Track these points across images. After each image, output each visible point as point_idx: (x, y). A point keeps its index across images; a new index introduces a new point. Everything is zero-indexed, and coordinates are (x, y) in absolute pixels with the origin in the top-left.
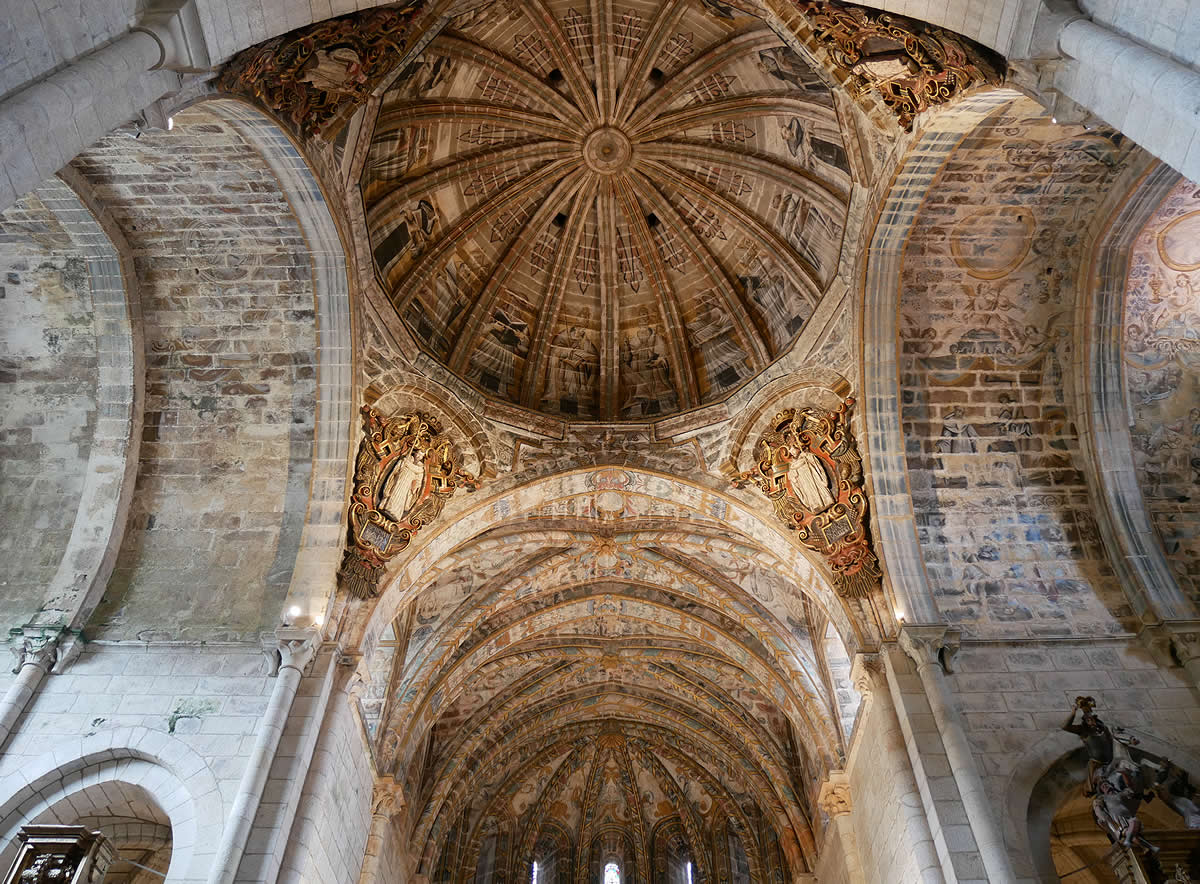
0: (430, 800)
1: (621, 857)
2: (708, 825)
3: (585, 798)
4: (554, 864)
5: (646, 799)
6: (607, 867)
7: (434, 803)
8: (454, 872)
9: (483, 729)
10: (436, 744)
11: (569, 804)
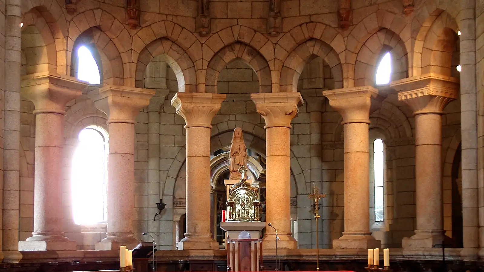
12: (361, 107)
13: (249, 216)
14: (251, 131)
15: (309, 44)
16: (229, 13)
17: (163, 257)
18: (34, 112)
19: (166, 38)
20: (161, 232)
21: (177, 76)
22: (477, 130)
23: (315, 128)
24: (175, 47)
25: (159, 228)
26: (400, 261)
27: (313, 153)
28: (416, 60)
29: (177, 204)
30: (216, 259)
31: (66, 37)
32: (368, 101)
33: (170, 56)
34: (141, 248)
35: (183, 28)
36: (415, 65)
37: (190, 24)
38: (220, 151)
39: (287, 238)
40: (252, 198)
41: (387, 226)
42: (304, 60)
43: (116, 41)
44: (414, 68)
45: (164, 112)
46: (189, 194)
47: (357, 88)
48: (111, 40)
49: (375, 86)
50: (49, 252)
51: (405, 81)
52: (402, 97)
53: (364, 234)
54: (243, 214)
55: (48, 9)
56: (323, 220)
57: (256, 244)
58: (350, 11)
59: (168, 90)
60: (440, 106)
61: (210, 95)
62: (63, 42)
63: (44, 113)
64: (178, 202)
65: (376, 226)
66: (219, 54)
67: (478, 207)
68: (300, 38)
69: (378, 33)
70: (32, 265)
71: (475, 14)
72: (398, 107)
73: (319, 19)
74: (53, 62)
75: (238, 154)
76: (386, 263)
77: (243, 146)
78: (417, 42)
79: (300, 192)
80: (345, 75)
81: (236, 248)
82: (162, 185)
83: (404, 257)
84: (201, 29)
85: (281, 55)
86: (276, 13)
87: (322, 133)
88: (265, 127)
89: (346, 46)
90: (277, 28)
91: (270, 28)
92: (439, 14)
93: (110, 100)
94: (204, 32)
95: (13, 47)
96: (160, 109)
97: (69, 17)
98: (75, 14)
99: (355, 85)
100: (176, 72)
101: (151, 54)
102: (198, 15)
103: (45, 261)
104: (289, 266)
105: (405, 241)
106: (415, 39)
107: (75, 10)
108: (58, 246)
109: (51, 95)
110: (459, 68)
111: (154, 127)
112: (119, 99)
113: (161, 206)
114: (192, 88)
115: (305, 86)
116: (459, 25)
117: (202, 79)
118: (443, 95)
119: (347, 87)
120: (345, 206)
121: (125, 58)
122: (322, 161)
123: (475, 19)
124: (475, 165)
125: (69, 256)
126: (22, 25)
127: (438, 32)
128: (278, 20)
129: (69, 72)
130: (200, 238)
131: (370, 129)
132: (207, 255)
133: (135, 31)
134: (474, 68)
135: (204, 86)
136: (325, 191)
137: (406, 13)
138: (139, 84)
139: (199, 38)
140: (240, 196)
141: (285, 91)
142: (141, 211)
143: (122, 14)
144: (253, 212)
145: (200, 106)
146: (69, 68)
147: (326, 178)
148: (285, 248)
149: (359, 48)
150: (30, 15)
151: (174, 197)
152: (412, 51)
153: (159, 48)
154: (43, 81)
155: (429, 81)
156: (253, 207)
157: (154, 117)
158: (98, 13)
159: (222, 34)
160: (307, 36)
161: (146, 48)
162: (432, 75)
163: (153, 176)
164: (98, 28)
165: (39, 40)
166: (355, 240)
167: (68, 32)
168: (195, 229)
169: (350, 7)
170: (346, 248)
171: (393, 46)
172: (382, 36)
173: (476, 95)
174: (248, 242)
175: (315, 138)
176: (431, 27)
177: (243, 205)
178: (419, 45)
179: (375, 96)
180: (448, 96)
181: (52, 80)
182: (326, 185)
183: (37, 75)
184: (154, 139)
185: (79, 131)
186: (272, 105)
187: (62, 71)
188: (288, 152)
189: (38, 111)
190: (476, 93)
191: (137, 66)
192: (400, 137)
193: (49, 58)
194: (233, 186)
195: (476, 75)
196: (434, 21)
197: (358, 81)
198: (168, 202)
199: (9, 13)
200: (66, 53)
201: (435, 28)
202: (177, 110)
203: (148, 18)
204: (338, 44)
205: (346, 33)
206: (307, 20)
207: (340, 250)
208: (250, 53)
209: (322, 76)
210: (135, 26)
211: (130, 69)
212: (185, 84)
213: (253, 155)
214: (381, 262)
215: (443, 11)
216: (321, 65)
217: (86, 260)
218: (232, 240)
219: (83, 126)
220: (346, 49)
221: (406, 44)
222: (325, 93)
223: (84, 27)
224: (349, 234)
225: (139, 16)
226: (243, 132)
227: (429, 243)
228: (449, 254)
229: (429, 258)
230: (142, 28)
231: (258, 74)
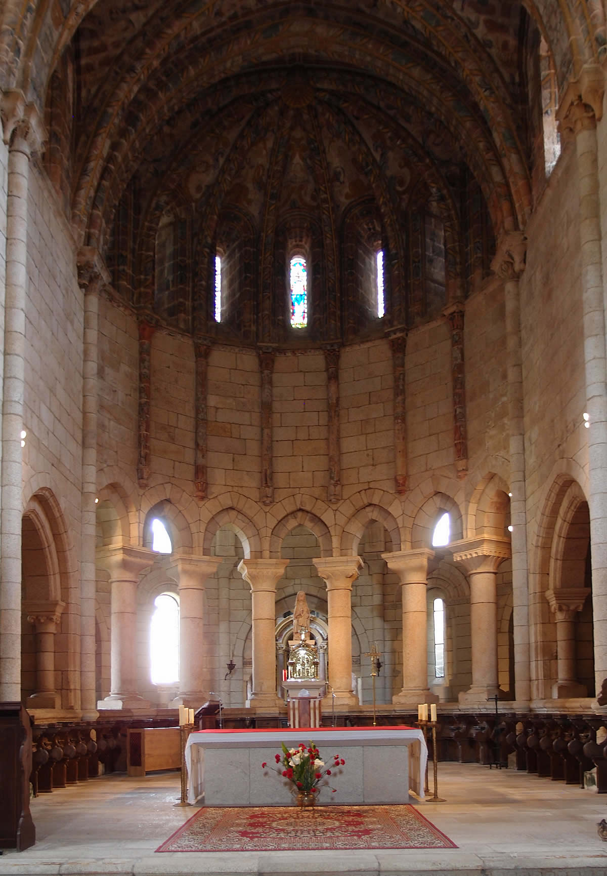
0: (88, 160)
1: (307, 247)
2: (404, 204)
3: (269, 177)
4: (237, 255)
5: (337, 176)
6: (293, 262)
7: (92, 164)
8: (130, 256)
9: (138, 67)
10: (84, 93)
11: (250, 186)
12: (419, 569)
13: (309, 674)
14: (315, 594)
15: (368, 509)
16: (291, 483)
17: (231, 714)
18: (110, 581)
19: (232, 508)
20: (232, 690)
21: (243, 544)
22: (528, 587)
23: (377, 589)
24: (240, 516)
25: (230, 687)
26: (455, 715)
27: (375, 613)
28: (470, 522)
29: (246, 664)
30: (282, 716)
31: (138, 510)
32: (425, 562)
33: (236, 525)
34: (208, 706)
35: (248, 498)
36: (469, 527)
37: (255, 494)
38: (289, 613)
39: (349, 695)
40: (311, 658)
41: (448, 682)
42: (363, 525)
43: (185, 513)
44: (468, 530)
45: (233, 578)
46: (255, 655)
47: (414, 550)
48: (180, 512)
49: (433, 548)
50: (124, 710)
51: (460, 542)
52: (457, 558)
53: (423, 690)
54: (303, 673)
55: (122, 485)
56: (385, 677)
57: (315, 701)
58: (406, 477)
59: (237, 557)
60: (494, 564)
61: (274, 561)
62: (136, 515)
63: (118, 581)
64: (247, 663)
65: (437, 681)
66: (282, 522)
67: (530, 662)
68: (360, 504)
69: (434, 497)
70: (108, 722)
71: (524, 476)
72: (456, 568)
73: (377, 486)
74: (127, 534)
75: (301, 616)
76: (434, 718)
77: (306, 608)
78: (471, 504)
79: (363, 651)
80: (403, 538)
81: (296, 706)
82: (232, 647)
83: (460, 710)
84: (265, 499)
85: (342, 520)
86: (337, 481)
87: (384, 595)
88: (327, 590)
89: (403, 511)
90: (337, 495)
91: (331, 495)
92: (492, 477)
93: (180, 568)
94: (268, 502)
95: (89, 521)
96: (230, 575)
97: (141, 492)
98: (147, 489)
99: (412, 548)
100: (242, 540)
101: (218, 524)
102: (262, 486)
103: (121, 719)
104: (350, 721)
105: (461, 696)
106: (469, 502)
107: (146, 485)
108: (133, 705)
109: (125, 565)
110: (511, 529)
111: (224, 593)
112: (188, 567)
113: (231, 667)
114: (257, 554)
115: (367, 549)
116: (511, 487)
117: (266, 546)
118: (497, 555)
119: (405, 550)
120: (404, 663)
121: (194, 528)
122: (384, 621)
123: (525, 481)
124: (526, 621)
125: (143, 714)
126: (97, 501)
127: (491, 495)
128: (338, 488)
129: (141, 543)
130: (266, 697)
131: (428, 590)
132: (272, 712)
133: (203, 503)
134: (524, 528)
135: (268, 552)
136: (387, 649)
137: (459, 477)
138: (206, 552)
139: (263, 507)
140: (300, 656)
141: (346, 555)
142: (212, 671)
143: (190, 487)
144: (313, 670)
145: (265, 571)
146: (141, 539)
147: (388, 637)
148: (347, 705)
149: (416, 511)
150: (106, 491)
151: (244, 658)
152: (467, 514)
153: (225, 519)
154: (118, 552)
155: (483, 541)
156: (313, 666)
157: (223, 582)
158: (168, 486)
159: (285, 502)
160: (366, 502)
161: (213, 518)
162: (486, 536)
163: (223, 639)
164: (168, 501)
165: (114, 514)
166: (413, 695)
167: (140, 505)
168: (261, 688)
169: (407, 473)
170: (405, 704)
171: (448, 510)
172: (438, 500)
173: (527, 554)
174: (307, 700)
175: (377, 599)
176: (484, 490)
177: (303, 664)
178: (472, 508)
179: (432, 558)
180: (502, 556)
181: (126, 550)
182: (388, 644)
183: (112, 547)
184: (224, 603)
185: (155, 598)
186: (334, 569)
187: (135, 542)
188: (349, 613)
189: (114, 580)
190: (527, 552)
191: (205, 535)
192: (459, 596)
193: (123, 530)
194: (294, 647)
195: (526, 535)
196: (488, 484)
197: (414, 544)
198: (238, 662)
199: (85, 490)
200: (139, 526)
201: (487, 491)
202: (243, 576)
203: (215, 490)
204: (395, 509)
205: (403, 498)
206: (367, 487)
207: (400, 705)
208: (312, 520)
209: (383, 539)
210: (202, 498)
211: (198, 538)
212: (251, 551)
213: (320, 616)
214: (429, 716)
215: (495, 474)
216: (382, 529)
217: (159, 718)
218: (292, 698)
219: (158, 594)
220: (403, 513)
221: (460, 507)
222: (384, 556)
223: (156, 500)
224: (407, 690)
225: (206, 488)
226: (307, 594)
227: (485, 697)
228: (503, 708)
229: (484, 711)
230: (210, 499)
231: (320, 540)
